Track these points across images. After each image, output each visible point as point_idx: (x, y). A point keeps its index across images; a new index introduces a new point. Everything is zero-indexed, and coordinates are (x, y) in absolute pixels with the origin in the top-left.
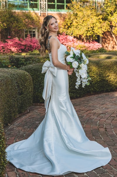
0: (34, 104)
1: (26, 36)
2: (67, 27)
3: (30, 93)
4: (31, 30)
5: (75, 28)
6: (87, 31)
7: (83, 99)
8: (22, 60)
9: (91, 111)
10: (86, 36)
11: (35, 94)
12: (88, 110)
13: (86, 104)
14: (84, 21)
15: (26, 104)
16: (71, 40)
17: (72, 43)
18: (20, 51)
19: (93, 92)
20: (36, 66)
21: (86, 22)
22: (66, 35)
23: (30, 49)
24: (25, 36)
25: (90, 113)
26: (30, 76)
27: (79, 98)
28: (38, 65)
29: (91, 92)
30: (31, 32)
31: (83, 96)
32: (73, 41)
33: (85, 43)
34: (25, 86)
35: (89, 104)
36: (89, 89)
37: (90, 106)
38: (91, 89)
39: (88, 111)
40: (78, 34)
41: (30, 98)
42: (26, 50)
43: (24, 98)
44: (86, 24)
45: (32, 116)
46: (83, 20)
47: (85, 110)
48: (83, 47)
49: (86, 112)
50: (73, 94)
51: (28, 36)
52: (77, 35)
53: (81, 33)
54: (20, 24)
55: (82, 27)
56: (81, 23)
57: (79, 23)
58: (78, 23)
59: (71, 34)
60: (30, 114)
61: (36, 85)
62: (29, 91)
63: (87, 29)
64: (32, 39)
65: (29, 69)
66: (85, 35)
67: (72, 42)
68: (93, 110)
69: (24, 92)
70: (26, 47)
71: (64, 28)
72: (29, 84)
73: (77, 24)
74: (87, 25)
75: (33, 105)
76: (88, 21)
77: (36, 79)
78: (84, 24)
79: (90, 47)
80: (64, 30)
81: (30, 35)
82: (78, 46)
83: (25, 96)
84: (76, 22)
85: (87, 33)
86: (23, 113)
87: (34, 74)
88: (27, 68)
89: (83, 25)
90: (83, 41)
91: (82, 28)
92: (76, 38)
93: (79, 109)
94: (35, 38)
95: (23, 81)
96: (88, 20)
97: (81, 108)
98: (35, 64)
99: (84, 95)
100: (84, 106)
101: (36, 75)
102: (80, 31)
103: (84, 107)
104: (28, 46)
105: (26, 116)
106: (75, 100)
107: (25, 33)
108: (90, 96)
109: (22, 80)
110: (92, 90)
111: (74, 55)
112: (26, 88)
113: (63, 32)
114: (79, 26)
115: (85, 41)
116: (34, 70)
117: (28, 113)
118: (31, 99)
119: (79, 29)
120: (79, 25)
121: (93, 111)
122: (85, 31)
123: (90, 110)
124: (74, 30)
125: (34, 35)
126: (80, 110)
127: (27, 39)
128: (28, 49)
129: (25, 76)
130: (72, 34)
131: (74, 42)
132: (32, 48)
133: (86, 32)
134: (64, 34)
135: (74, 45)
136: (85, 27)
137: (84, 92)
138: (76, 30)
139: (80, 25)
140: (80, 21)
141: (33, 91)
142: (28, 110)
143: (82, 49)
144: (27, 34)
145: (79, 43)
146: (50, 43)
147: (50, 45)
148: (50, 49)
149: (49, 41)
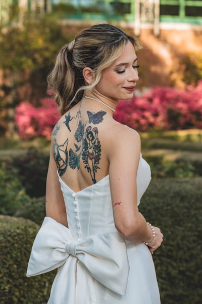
62: (42, 294)
95: (16, 261)
112: (30, 286)
146: (99, 142)
147: (100, 151)
148: (95, 169)
149: (96, 132)
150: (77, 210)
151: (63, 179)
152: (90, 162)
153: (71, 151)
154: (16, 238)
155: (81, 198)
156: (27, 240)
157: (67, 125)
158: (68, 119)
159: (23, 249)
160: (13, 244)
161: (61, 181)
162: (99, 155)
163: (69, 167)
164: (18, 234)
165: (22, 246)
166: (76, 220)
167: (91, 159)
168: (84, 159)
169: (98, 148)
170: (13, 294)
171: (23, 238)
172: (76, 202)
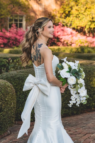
0: (17, 123)
1: (10, 26)
2: (65, 16)
3: (12, 109)
4: (16, 18)
5: (75, 18)
6: (90, 21)
7: (80, 117)
8: (3, 60)
9: (91, 135)
10: (90, 28)
11: (18, 110)
12: (87, 133)
13: (85, 124)
14: (87, 8)
15: (7, 124)
16: (70, 33)
17: (70, 38)
18: (2, 46)
19: (94, 108)
20: (21, 73)
21: (89, 10)
22: (63, 26)
23: (14, 43)
24: (8, 26)
25: (89, 138)
26: (12, 87)
27: (76, 116)
28: (23, 72)
29: (92, 108)
30: (17, 21)
31: (82, 113)
32: (71, 34)
33: (87, 36)
34: (6, 100)
35: (89, 125)
36: (89, 103)
37: (90, 128)
38: (91, 104)
39: (87, 135)
40: (79, 25)
41: (11, 117)
42: (9, 44)
43: (4, 116)
44: (89, 13)
45: (13, 140)
46: (85, 7)
47: (83, 133)
48: (84, 43)
49: (84, 136)
50: (68, 110)
51: (13, 27)
52: (77, 27)
53: (83, 25)
54: (3, 11)
55: (84, 16)
56: (82, 12)
57: (81, 11)
58: (78, 11)
59: (69, 25)
60: (11, 137)
61: (20, 98)
62: (11, 107)
63: (91, 19)
64: (18, 31)
65: (12, 77)
66: (87, 27)
67: (70, 36)
68: (92, 133)
69: (4, 109)
70: (10, 41)
71: (60, 17)
72: (11, 97)
73: (77, 13)
74: (91, 14)
75: (15, 124)
76: (92, 9)
77: (20, 91)
78: (87, 12)
79: (93, 42)
80: (60, 19)
81: (15, 25)
82: (79, 41)
83: (5, 114)
84: (76, 10)
85: (91, 25)
86: (2, 136)
87: (18, 84)
88: (9, 76)
89: (86, 14)
90: (85, 34)
91: (83, 18)
92: (76, 30)
93: (75, 131)
94: (21, 28)
95: (3, 94)
96: (92, 7)
97: (77, 130)
98: (20, 70)
99: (82, 111)
100: (82, 127)
101: (21, 85)
102: (81, 21)
103: (81, 129)
104: (13, 40)
105: (6, 139)
106: (70, 118)
107: (8, 22)
108: (91, 113)
109: (1, 93)
110: (93, 105)
111: (70, 68)
112: (7, 103)
113: (59, 22)
114: (80, 15)
115: (88, 35)
116: (18, 78)
117: (8, 135)
118: (13, 117)
119: (80, 18)
120: (80, 13)
121: (94, 134)
122: (88, 22)
123: (89, 133)
124: (73, 20)
125: (21, 25)
126: (76, 133)
127: (12, 30)
128: (13, 43)
129: (6, 88)
130: (71, 25)
131: (73, 35)
132: (17, 42)
133: (90, 23)
134: (61, 25)
135: (72, 40)
136: (89, 16)
137: (82, 108)
138: (75, 20)
139: (82, 13)
140: (82, 8)
141: (15, 106)
142: (9, 131)
143: (83, 46)
144: (12, 24)
145: (79, 38)
146: (40, 53)
147: (41, 56)
148: (40, 61)
149: (40, 50)
150: (37, 72)
151: (34, 63)
152: (39, 59)
153: (35, 56)
154: (3, 86)
155: (38, 68)
156: (6, 87)
157: (33, 48)
158: (34, 46)
159: (5, 90)
160: (2, 88)
161: (33, 64)
162: (41, 57)
163: (34, 60)
164: (3, 85)
165: (5, 89)
166: (37, 75)
167: (39, 58)
168: (37, 58)
169: (40, 55)
170: (2, 106)
171: (5, 86)
172: (37, 70)
